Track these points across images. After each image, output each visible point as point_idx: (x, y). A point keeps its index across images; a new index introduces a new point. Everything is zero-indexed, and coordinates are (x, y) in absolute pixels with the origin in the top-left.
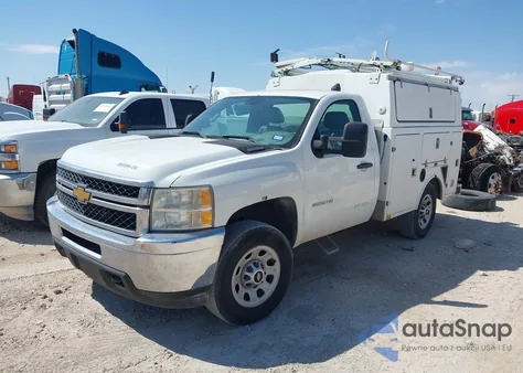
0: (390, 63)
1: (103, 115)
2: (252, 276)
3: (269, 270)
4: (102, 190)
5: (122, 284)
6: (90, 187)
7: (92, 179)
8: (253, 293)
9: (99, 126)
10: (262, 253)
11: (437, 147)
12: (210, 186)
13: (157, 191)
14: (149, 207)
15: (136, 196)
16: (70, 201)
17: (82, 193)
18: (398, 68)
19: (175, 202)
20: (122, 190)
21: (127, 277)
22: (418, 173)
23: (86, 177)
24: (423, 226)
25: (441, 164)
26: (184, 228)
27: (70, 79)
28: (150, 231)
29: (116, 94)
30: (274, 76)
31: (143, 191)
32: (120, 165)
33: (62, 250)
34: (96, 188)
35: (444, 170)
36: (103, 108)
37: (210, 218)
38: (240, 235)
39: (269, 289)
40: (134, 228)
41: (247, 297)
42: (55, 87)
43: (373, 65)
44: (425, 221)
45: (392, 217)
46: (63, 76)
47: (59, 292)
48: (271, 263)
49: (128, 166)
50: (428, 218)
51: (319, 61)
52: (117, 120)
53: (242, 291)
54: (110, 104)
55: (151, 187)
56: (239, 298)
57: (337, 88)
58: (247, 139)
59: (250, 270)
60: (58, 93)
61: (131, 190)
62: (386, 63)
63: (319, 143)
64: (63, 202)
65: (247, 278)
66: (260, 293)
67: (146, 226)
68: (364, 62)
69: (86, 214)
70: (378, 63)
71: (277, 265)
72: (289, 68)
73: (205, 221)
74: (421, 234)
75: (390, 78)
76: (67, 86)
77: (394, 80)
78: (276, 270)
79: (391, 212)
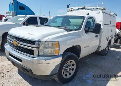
0: (103, 8)
1: (21, 21)
2: (68, 69)
3: (73, 67)
4: (22, 42)
5: (28, 72)
6: (18, 41)
7: (19, 38)
8: (68, 74)
9: (20, 24)
10: (71, 62)
11: (111, 32)
12: (58, 42)
13: (41, 43)
14: (38, 48)
15: (34, 44)
16: (12, 45)
17: (16, 42)
18: (105, 10)
19: (47, 46)
20: (29, 42)
21: (31, 70)
22: (107, 39)
23: (17, 38)
24: (106, 52)
25: (112, 36)
26: (49, 55)
27: (12, 12)
28: (38, 56)
29: (25, 15)
30: (68, 11)
31: (37, 43)
32: (29, 34)
33: (9, 59)
34: (21, 41)
35: (112, 38)
36: (21, 19)
37: (58, 52)
38: (65, 57)
39: (72, 72)
40: (33, 54)
41: (66, 75)
42: (8, 14)
43: (98, 9)
44: (106, 51)
45: (101, 50)
46: (10, 12)
47: (8, 72)
48: (73, 65)
49: (31, 34)
50: (107, 50)
51: (81, 7)
52: (25, 22)
53: (65, 73)
54: (23, 18)
55: (39, 41)
56: (64, 76)
57: (88, 14)
58: (65, 27)
59: (67, 67)
60: (9, 16)
61: (33, 42)
62: (101, 8)
63: (87, 29)
64: (9, 45)
65: (66, 70)
66: (70, 74)
67: (37, 54)
68: (95, 8)
69: (17, 49)
70: (99, 8)
71: (75, 66)
72: (73, 9)
73: (56, 53)
74: (106, 55)
75: (103, 12)
76: (11, 14)
77: (104, 13)
78: (74, 67)
79: (101, 49)
